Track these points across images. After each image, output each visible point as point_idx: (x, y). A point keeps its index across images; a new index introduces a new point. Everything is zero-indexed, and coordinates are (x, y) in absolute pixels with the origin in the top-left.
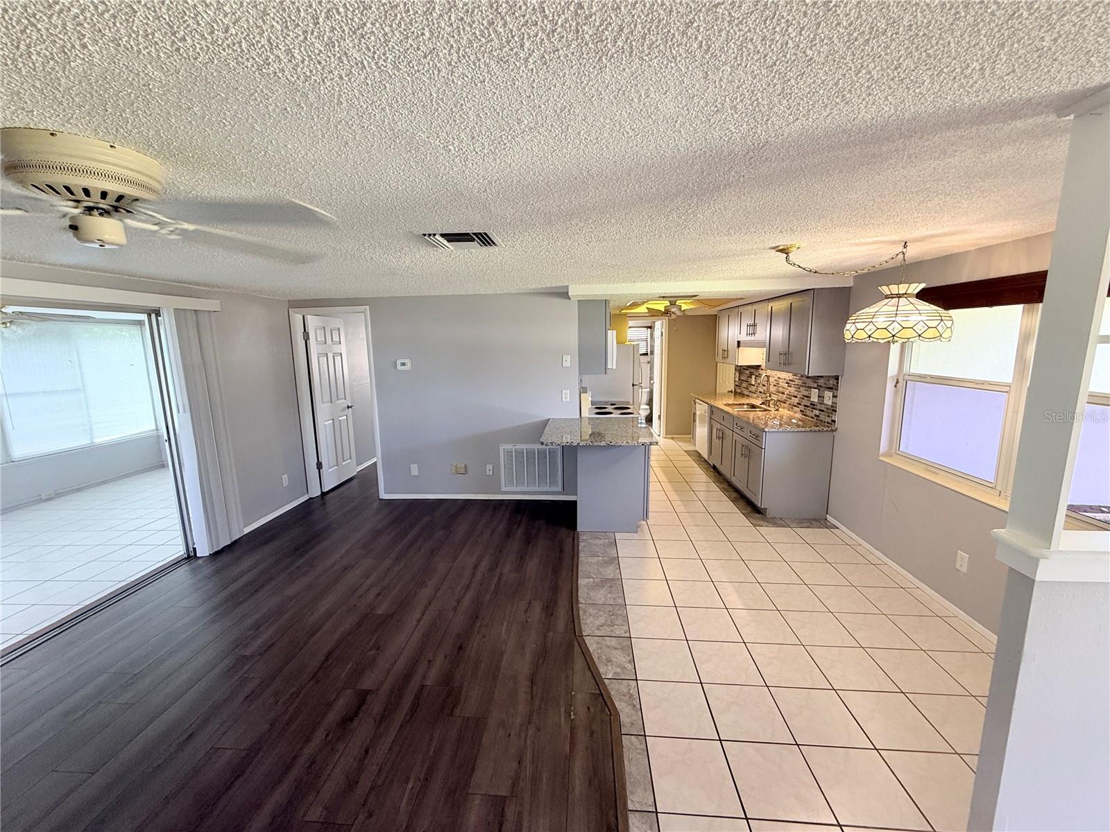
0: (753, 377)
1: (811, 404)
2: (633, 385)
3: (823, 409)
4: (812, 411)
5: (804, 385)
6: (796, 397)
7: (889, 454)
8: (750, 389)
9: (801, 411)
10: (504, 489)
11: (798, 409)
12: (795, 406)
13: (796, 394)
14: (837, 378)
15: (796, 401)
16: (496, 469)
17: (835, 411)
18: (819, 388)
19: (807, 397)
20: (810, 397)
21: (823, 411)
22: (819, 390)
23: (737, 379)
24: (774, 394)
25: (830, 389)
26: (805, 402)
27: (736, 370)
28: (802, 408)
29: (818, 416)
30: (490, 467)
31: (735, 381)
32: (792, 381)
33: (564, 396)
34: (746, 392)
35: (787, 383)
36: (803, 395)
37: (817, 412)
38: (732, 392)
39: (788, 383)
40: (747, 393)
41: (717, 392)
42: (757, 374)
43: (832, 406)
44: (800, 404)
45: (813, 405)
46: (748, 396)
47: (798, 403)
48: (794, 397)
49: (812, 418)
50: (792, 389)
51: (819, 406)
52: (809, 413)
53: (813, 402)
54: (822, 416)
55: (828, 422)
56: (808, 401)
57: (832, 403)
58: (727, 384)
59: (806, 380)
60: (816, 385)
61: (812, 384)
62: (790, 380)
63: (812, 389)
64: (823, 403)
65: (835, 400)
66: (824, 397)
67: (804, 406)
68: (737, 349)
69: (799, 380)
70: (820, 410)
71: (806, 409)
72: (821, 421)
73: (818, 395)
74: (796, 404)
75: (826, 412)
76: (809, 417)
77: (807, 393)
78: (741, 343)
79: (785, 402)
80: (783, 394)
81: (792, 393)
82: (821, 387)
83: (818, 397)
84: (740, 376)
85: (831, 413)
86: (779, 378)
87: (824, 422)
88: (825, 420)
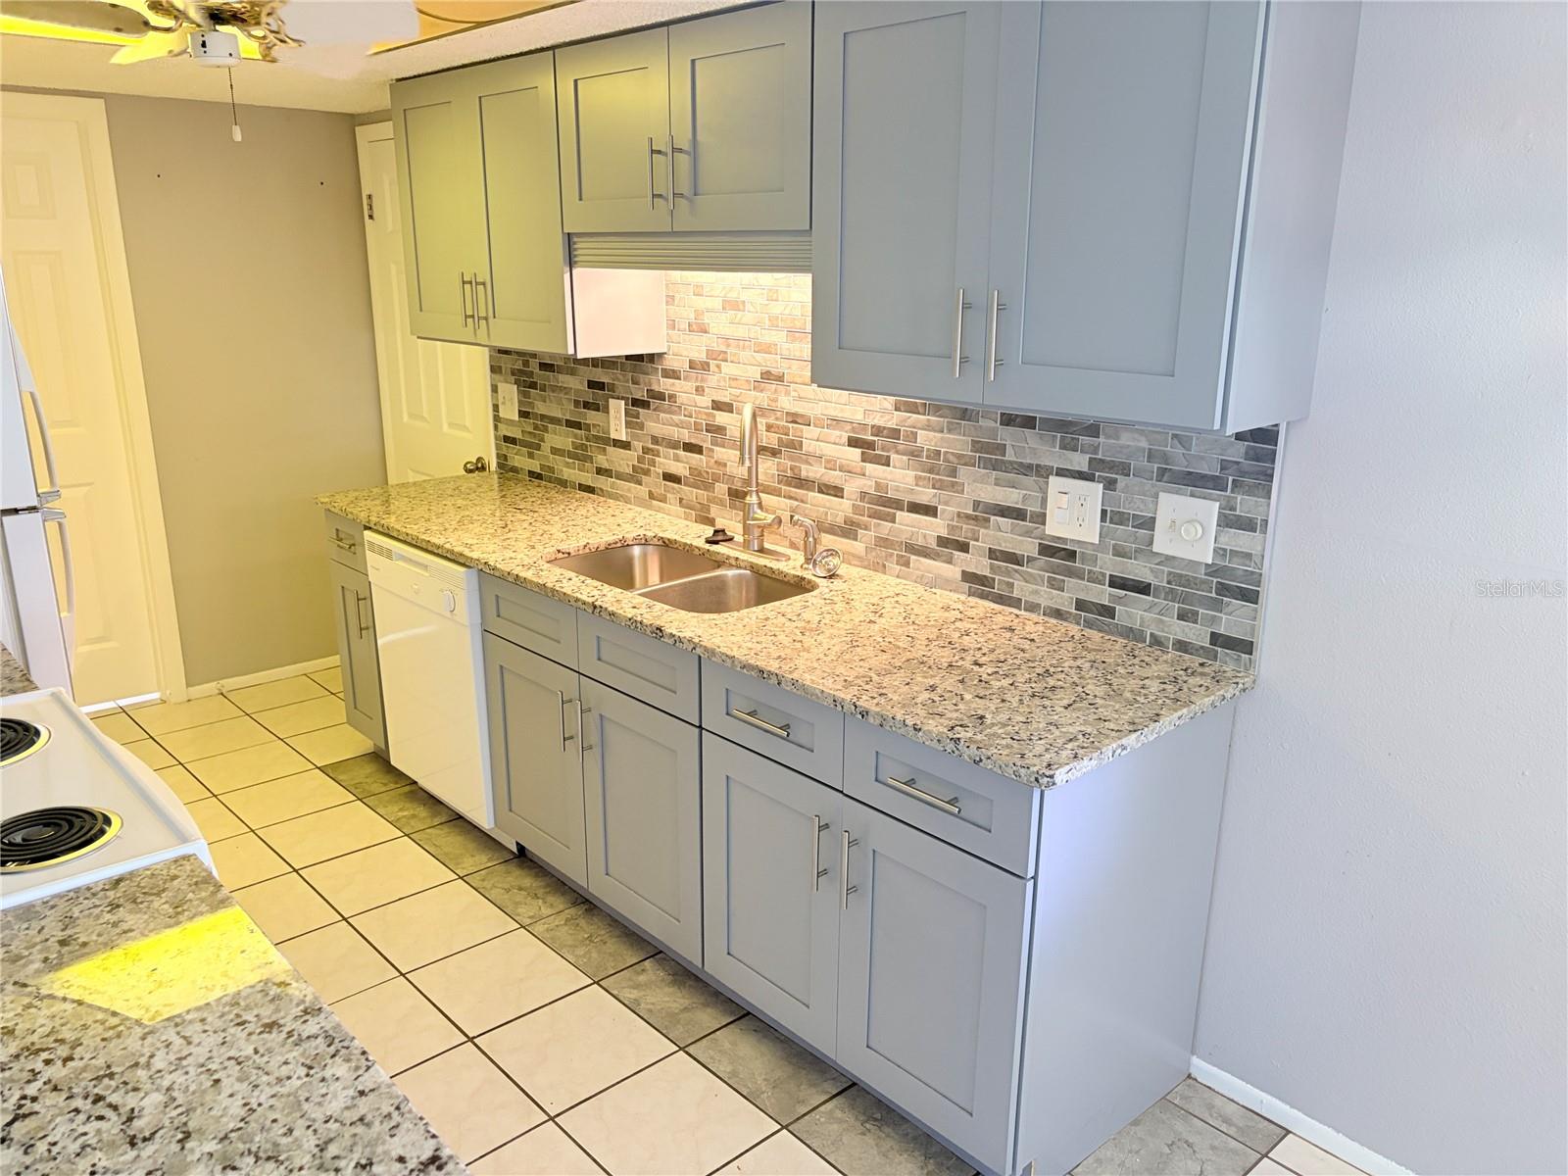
0: (617, 407)
1: (1045, 550)
3: (1150, 579)
4: (1054, 584)
5: (990, 457)
6: (929, 511)
8: (601, 460)
9: (968, 577)
11: (953, 572)
12: (924, 552)
13: (926, 495)
15: (930, 529)
17: (1251, 597)
18: (1104, 471)
19: (1018, 514)
20: (1041, 519)
21: (1143, 589)
22: (1110, 485)
23: (511, 412)
24: (776, 493)
26: (1003, 534)
27: (495, 369)
28: (973, 562)
29: (1109, 612)
31: (497, 419)
32: (895, 433)
34: (575, 473)
35: (853, 443)
36: (976, 504)
37: (1103, 594)
38: (480, 467)
39: (870, 445)
40: (588, 478)
42: (641, 394)
43: (1213, 570)
44: (964, 547)
45: (1060, 554)
46: (590, 490)
47: (942, 541)
48: (916, 508)
49: (1058, 614)
50: (900, 477)
51: (1109, 565)
52: (1036, 592)
53: (1064, 540)
54: (1135, 611)
55: (1182, 646)
56: (1028, 533)
57: (1219, 552)
58: (445, 428)
59: (1008, 436)
60: (1080, 461)
61: (1050, 455)
62: (878, 431)
63: (1052, 479)
64: (1146, 550)
65: (1241, 540)
66: (1149, 524)
67: (993, 554)
68: (567, 276)
69: (950, 431)
70: (1115, 582)
71: (1008, 573)
72: (1132, 634)
73: (1104, 512)
74: (933, 544)
75: (1171, 595)
76: (1032, 608)
77: (1011, 497)
78: (582, 247)
79: (849, 530)
80: (837, 492)
81: (897, 489)
82: (1125, 470)
83: (1103, 519)
84: (523, 394)
85: (1217, 605)
86: (794, 418)
87: (1156, 642)
88: (1161, 634)
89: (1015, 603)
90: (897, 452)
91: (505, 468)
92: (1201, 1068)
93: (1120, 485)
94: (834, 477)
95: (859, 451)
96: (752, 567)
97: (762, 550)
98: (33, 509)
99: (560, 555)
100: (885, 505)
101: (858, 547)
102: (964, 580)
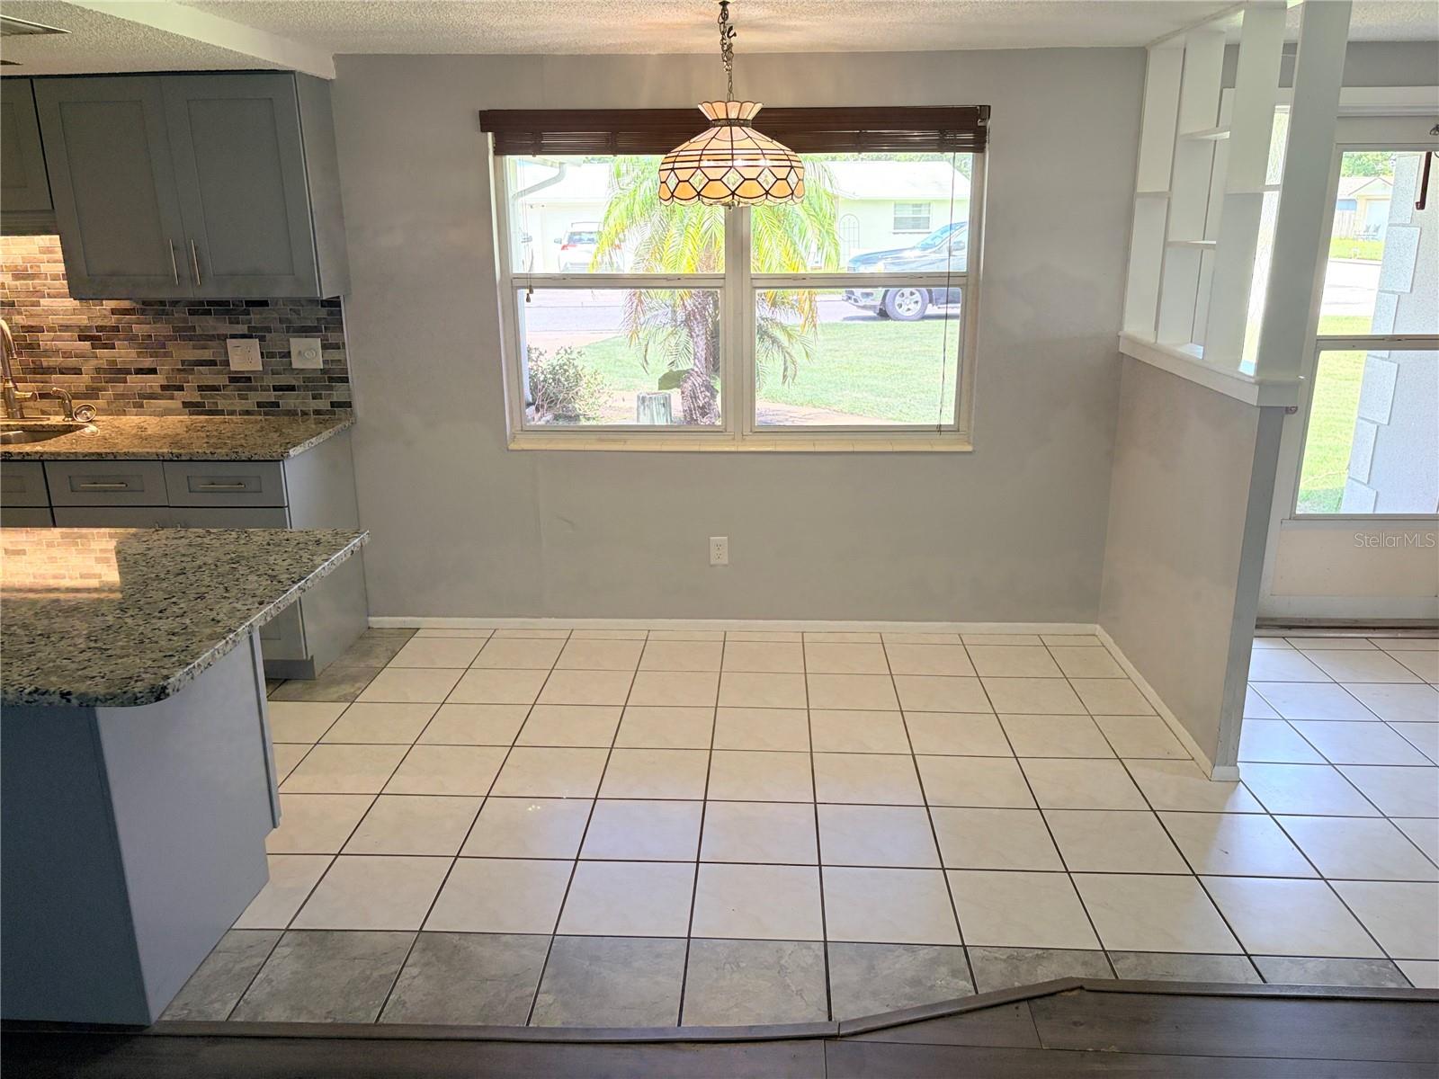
1: (233, 380)
3: (294, 383)
4: (242, 397)
5: (185, 334)
6: (153, 371)
9: (185, 404)
11: (176, 404)
12: (152, 396)
13: (147, 362)
14: (329, 302)
17: (346, 380)
18: (257, 332)
19: (212, 363)
20: (227, 363)
21: (292, 388)
22: (262, 339)
25: (308, 331)
26: (204, 379)
28: (188, 395)
29: (276, 405)
32: (116, 329)
35: (83, 338)
36: (183, 362)
37: (272, 396)
39: (98, 338)
43: (323, 371)
44: (181, 388)
45: (242, 381)
47: (163, 388)
48: (139, 371)
49: (248, 413)
50: (124, 353)
51: (270, 381)
52: (232, 404)
53: (243, 372)
54: (290, 401)
55: (317, 412)
56: (219, 373)
57: (324, 362)
59: (194, 320)
60: (243, 329)
61: (225, 328)
62: (100, 328)
63: (228, 340)
64: (289, 369)
65: (334, 355)
66: (288, 354)
67: (200, 388)
69: (154, 323)
70: (276, 388)
71: (212, 397)
72: (291, 413)
73: (262, 354)
75: (306, 388)
76: (232, 413)
77: (207, 355)
79: (92, 393)
80: (78, 371)
81: (124, 362)
82: (268, 330)
83: (262, 357)
85: (331, 388)
86: (30, 329)
87: (304, 413)
88: (304, 409)
89: (221, 413)
90: (119, 340)
92: (375, 621)
93: (267, 338)
94: (72, 362)
95: (89, 343)
96: (23, 428)
97: (23, 417)
100: (117, 373)
101: (101, 403)
102: (184, 407)
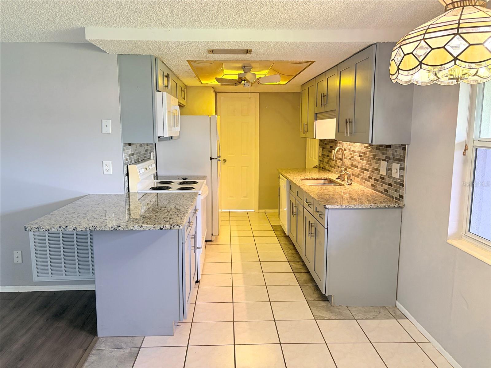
0: (333, 150)
1: (381, 178)
2: (211, 159)
3: (391, 183)
4: (382, 186)
5: (375, 157)
6: (367, 170)
7: (458, 236)
8: (331, 164)
10: (36, 279)
11: (369, 184)
12: (367, 180)
13: (367, 167)
14: (403, 148)
15: (367, 174)
16: (25, 256)
17: (403, 185)
18: (387, 159)
19: (377, 170)
20: (380, 170)
21: (391, 185)
23: (321, 155)
24: (350, 168)
25: (398, 160)
26: (375, 176)
28: (372, 181)
29: (387, 191)
30: (17, 253)
31: (319, 156)
32: (364, 153)
33: (105, 168)
34: (327, 168)
35: (359, 156)
36: (373, 168)
38: (317, 167)
39: (361, 156)
40: (329, 168)
41: (306, 167)
43: (399, 180)
44: (371, 178)
46: (329, 171)
47: (369, 177)
49: (382, 192)
50: (365, 163)
51: (387, 180)
52: (379, 188)
53: (383, 175)
54: (391, 191)
55: (396, 198)
56: (379, 174)
57: (400, 176)
58: (314, 159)
60: (384, 157)
61: (381, 156)
62: (362, 153)
63: (381, 161)
64: (391, 176)
65: (402, 173)
66: (392, 170)
67: (375, 179)
68: (315, 122)
69: (370, 152)
70: (388, 184)
71: (376, 184)
72: (390, 196)
73: (387, 168)
74: (367, 178)
75: (394, 186)
76: (379, 191)
77: (377, 166)
78: (318, 115)
79: (358, 176)
80: (357, 167)
81: (364, 166)
82: (389, 158)
83: (387, 170)
84: (322, 150)
85: (400, 188)
88: (393, 196)
89: (377, 190)
90: (364, 157)
91: (320, 167)
93: (388, 162)
94: (357, 164)
95: (360, 158)
98: (216, 159)
99: (305, 179)
100: (363, 170)
102: (371, 186)
